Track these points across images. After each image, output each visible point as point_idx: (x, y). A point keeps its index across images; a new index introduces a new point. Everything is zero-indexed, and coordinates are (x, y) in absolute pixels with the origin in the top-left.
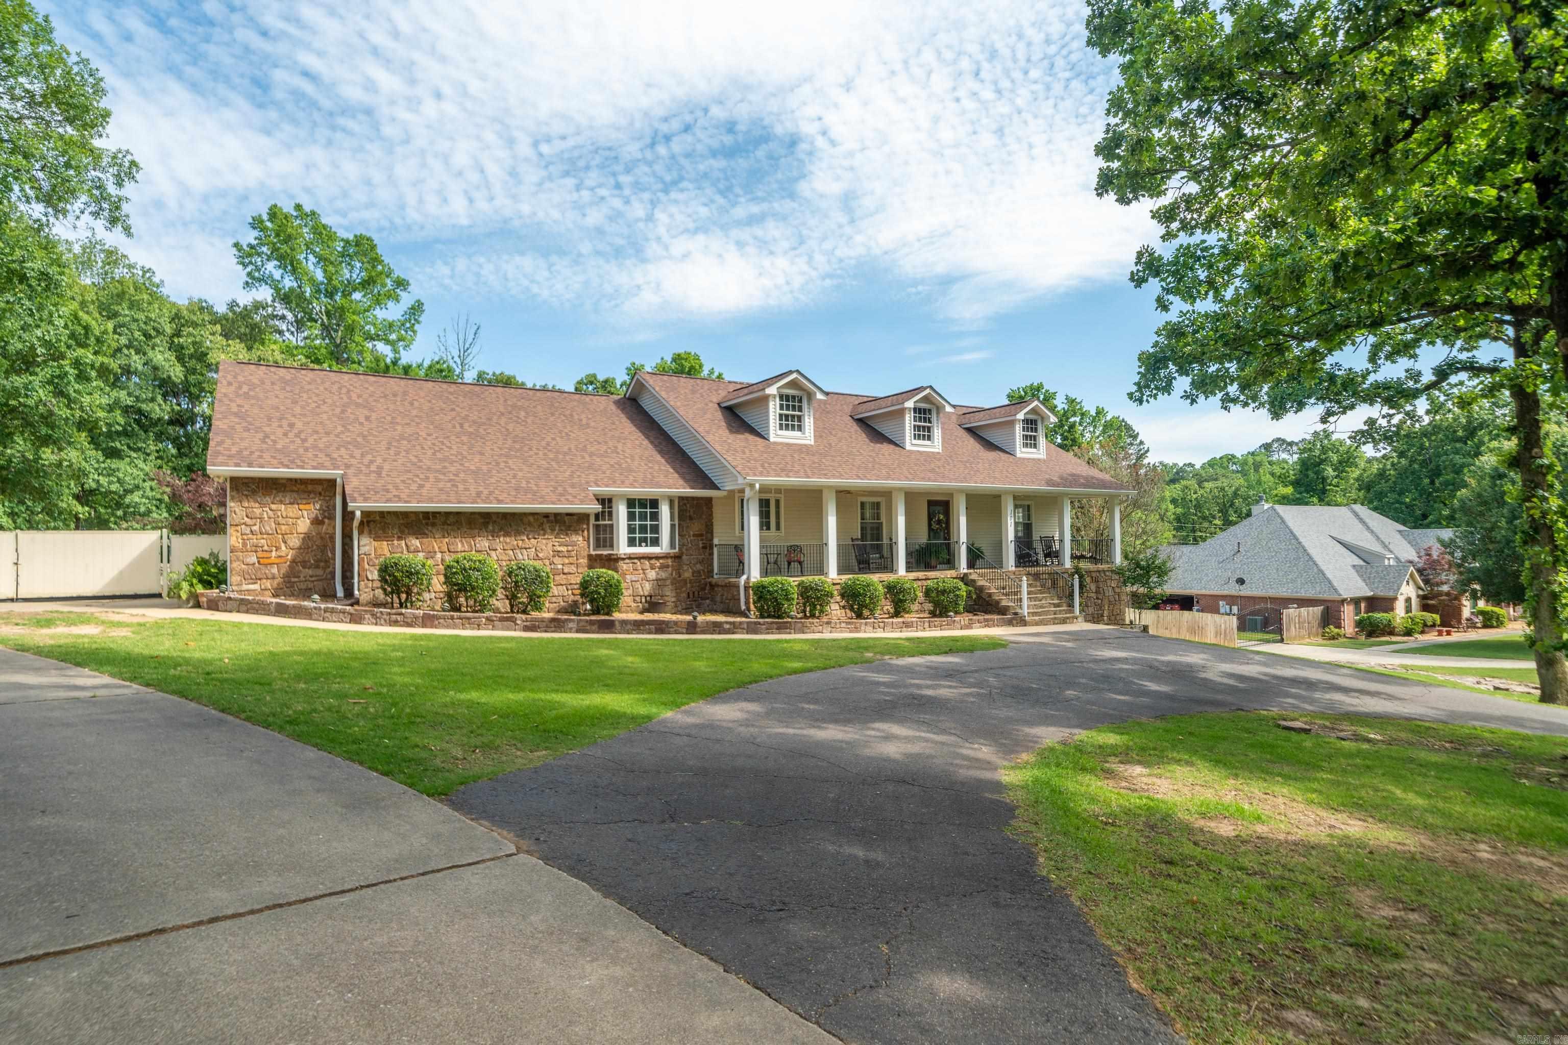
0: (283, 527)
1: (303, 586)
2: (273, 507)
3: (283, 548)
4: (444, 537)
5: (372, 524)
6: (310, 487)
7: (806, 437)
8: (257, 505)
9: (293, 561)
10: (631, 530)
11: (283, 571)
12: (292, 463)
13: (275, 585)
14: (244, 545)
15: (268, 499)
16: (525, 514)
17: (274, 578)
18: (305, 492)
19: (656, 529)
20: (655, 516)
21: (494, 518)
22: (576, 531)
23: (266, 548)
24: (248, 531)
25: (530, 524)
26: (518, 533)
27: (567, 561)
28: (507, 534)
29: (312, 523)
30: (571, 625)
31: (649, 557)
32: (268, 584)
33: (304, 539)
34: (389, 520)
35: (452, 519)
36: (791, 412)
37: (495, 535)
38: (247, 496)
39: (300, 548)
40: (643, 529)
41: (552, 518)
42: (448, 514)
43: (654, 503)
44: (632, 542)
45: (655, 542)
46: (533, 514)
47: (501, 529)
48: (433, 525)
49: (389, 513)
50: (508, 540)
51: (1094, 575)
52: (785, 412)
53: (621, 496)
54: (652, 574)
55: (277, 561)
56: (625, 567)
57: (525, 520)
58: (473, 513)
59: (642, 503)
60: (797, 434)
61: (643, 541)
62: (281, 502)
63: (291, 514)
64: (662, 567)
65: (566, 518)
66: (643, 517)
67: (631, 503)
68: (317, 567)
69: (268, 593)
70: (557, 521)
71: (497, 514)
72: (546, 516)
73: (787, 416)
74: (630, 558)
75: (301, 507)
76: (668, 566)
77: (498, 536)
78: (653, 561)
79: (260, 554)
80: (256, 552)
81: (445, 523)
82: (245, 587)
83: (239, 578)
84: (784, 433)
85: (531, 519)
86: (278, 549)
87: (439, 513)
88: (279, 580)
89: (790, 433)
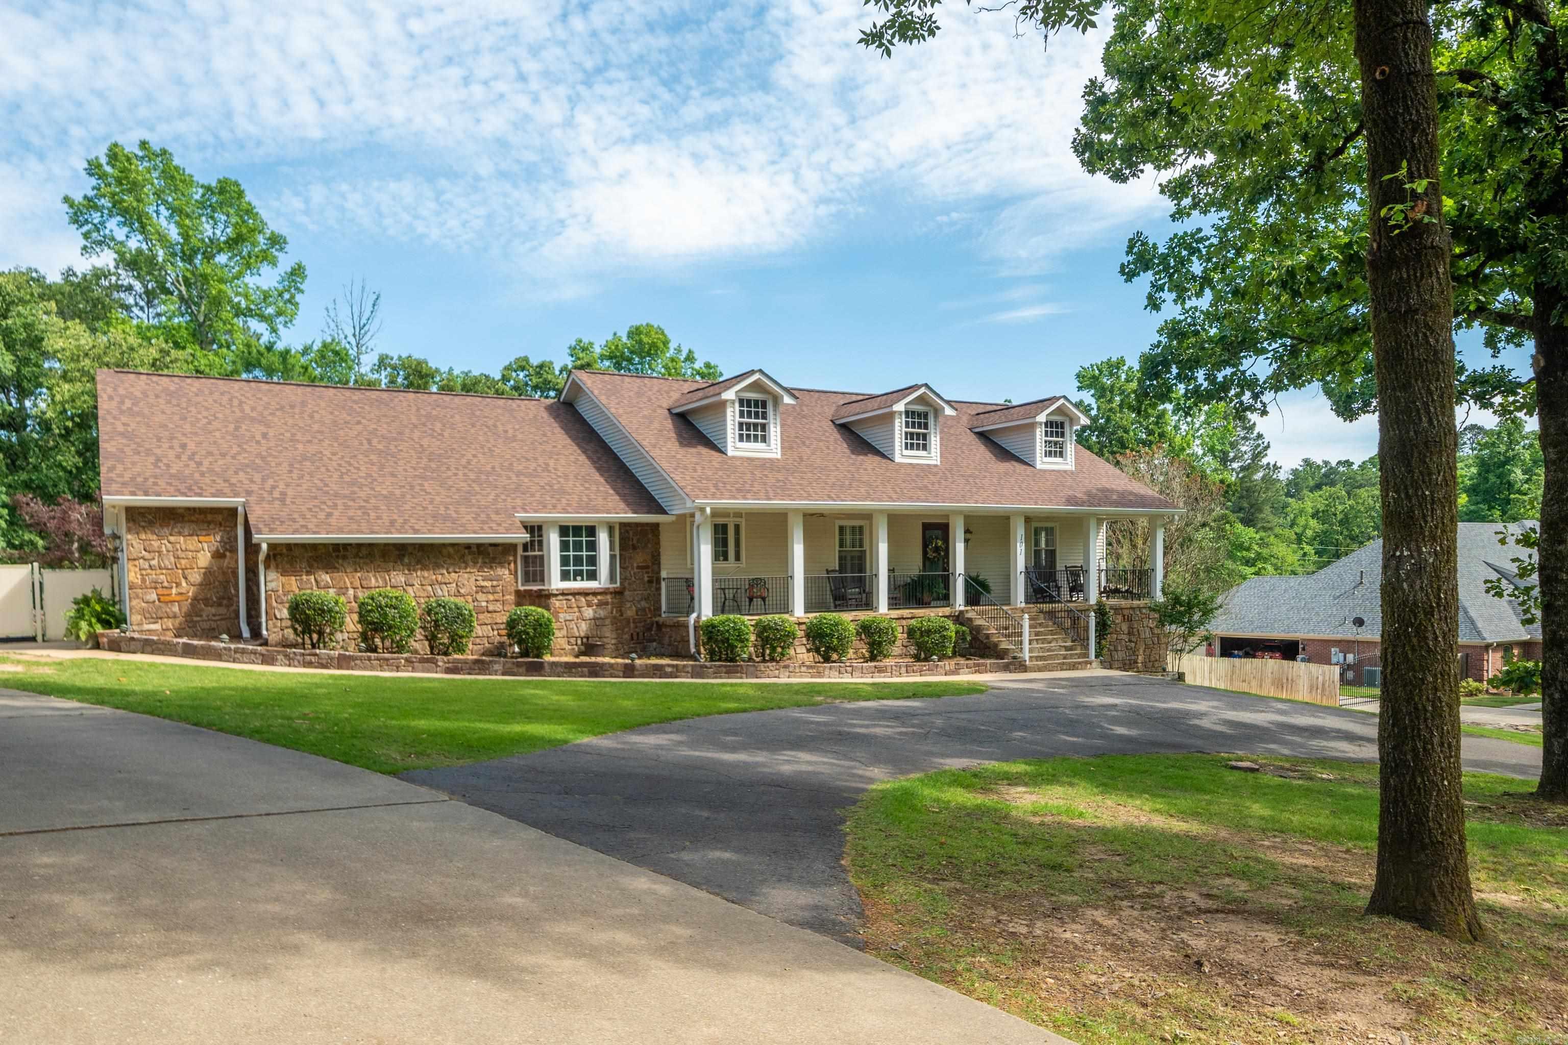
0: (183, 562)
1: (206, 625)
2: (172, 539)
3: (184, 584)
4: (356, 571)
5: (279, 558)
6: (209, 517)
7: (771, 451)
8: (155, 537)
9: (195, 599)
10: (565, 561)
11: (184, 609)
12: (189, 491)
13: (177, 625)
14: (143, 581)
15: (166, 531)
16: (444, 545)
17: (175, 617)
18: (203, 522)
19: (592, 561)
20: (592, 546)
21: (410, 549)
22: (501, 564)
23: (166, 584)
24: (147, 566)
25: (450, 556)
26: (437, 566)
27: (491, 597)
28: (424, 568)
29: (213, 557)
30: (496, 667)
31: (585, 593)
32: (169, 624)
33: (205, 574)
34: (296, 552)
35: (364, 551)
36: (753, 420)
37: (411, 568)
38: (144, 527)
39: (201, 585)
40: (578, 560)
41: (475, 549)
42: (360, 546)
43: (592, 531)
44: (565, 576)
46: (453, 545)
47: (418, 562)
48: (345, 558)
49: (296, 545)
50: (426, 574)
51: (1126, 612)
52: (746, 420)
53: (552, 522)
54: (589, 613)
55: (178, 598)
56: (557, 604)
57: (444, 551)
58: (386, 545)
59: (577, 530)
60: (760, 445)
61: (578, 574)
62: (180, 534)
63: (191, 547)
64: (601, 604)
65: (490, 549)
66: (578, 546)
67: (564, 531)
68: (220, 605)
69: (170, 634)
70: (479, 553)
71: (413, 545)
72: (468, 547)
73: (748, 425)
74: (563, 594)
75: (201, 538)
76: (607, 603)
77: (414, 570)
78: (590, 598)
79: (160, 591)
80: (156, 588)
81: (357, 556)
82: (146, 627)
83: (139, 617)
84: (745, 445)
85: (451, 550)
86: (178, 585)
87: (350, 545)
88: (181, 619)
89: (752, 445)
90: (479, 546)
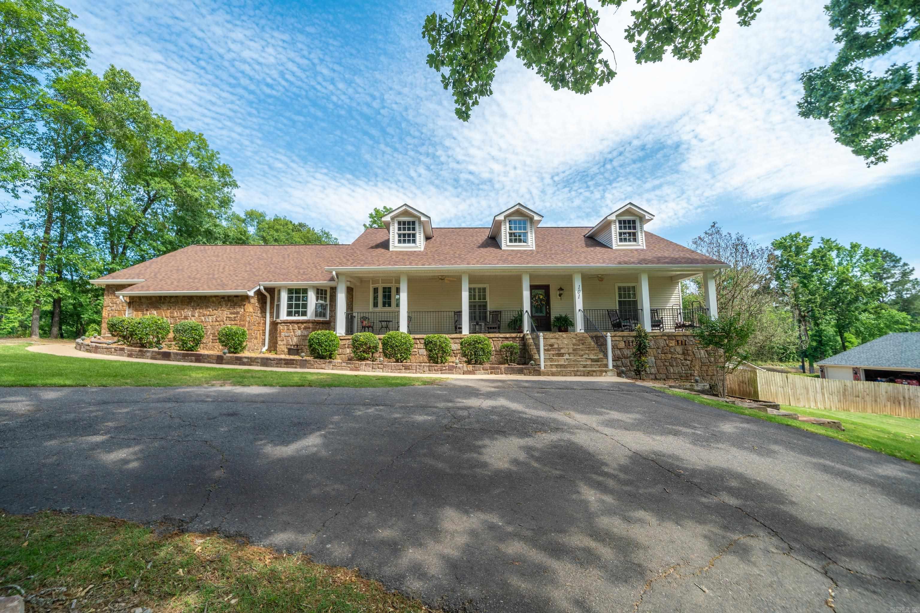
4: (168, 309)
5: (134, 303)
7: (417, 247)
8: (115, 297)
10: (290, 306)
14: (108, 316)
16: (211, 297)
19: (305, 306)
20: (305, 299)
21: (195, 298)
22: (240, 306)
25: (213, 302)
26: (207, 307)
27: (233, 323)
28: (201, 308)
31: (297, 322)
34: (143, 300)
35: (168, 300)
36: (407, 232)
37: (194, 308)
38: (111, 293)
40: (297, 306)
41: (226, 299)
42: (171, 297)
43: (305, 291)
44: (289, 314)
45: (304, 314)
46: (216, 296)
47: (198, 305)
48: (163, 303)
49: (143, 297)
50: (201, 311)
52: (402, 232)
53: (285, 287)
54: (299, 333)
56: (281, 327)
57: (211, 300)
58: (184, 297)
59: (297, 291)
60: (411, 245)
61: (297, 313)
64: (305, 328)
65: (235, 299)
66: (298, 299)
67: (290, 291)
70: (229, 300)
71: (197, 297)
72: (223, 297)
73: (404, 235)
74: (284, 323)
76: (309, 328)
77: (196, 309)
78: (300, 325)
81: (169, 302)
84: (402, 245)
85: (214, 299)
87: (167, 297)
89: (407, 245)
90: (229, 297)
